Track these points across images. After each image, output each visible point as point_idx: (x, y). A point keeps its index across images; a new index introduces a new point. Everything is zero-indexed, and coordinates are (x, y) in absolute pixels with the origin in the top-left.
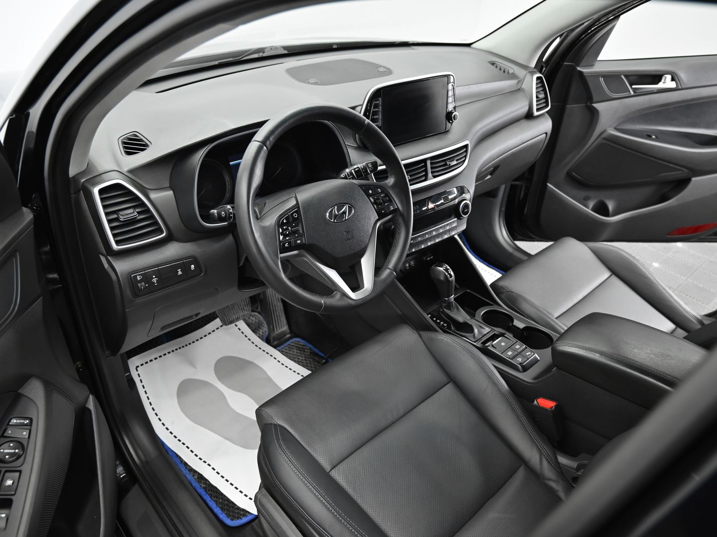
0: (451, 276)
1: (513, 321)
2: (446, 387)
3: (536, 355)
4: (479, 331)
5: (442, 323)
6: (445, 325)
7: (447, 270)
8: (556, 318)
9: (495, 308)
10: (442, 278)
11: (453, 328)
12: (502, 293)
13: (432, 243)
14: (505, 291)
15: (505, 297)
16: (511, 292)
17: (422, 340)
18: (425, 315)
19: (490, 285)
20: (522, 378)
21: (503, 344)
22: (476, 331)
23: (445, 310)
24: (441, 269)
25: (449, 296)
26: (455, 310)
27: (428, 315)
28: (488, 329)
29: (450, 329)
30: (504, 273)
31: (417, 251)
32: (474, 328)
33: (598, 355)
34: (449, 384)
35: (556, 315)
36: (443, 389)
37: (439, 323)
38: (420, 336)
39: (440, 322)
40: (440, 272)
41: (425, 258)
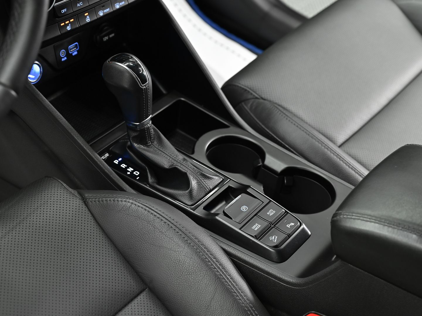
0: (144, 80)
1: (263, 158)
2: (136, 301)
3: (304, 226)
4: (199, 183)
5: (130, 169)
6: (137, 173)
7: (135, 68)
8: (340, 146)
9: (232, 132)
10: (126, 84)
11: (151, 180)
12: (246, 100)
13: (107, 11)
14: (250, 96)
15: (251, 109)
16: (262, 99)
17: (89, 210)
18: (95, 156)
19: (223, 88)
20: (279, 275)
21: (244, 208)
22: (194, 183)
23: (135, 145)
24: (124, 66)
25: (141, 118)
26: (155, 143)
27: (101, 154)
28: (216, 178)
29: (146, 181)
30: (260, 51)
31: (77, 28)
32: (191, 178)
33: (414, 236)
34: (142, 295)
35: (341, 139)
36: (129, 307)
37: (125, 170)
38: (85, 202)
39: (126, 168)
40: (121, 72)
41: (98, 37)
